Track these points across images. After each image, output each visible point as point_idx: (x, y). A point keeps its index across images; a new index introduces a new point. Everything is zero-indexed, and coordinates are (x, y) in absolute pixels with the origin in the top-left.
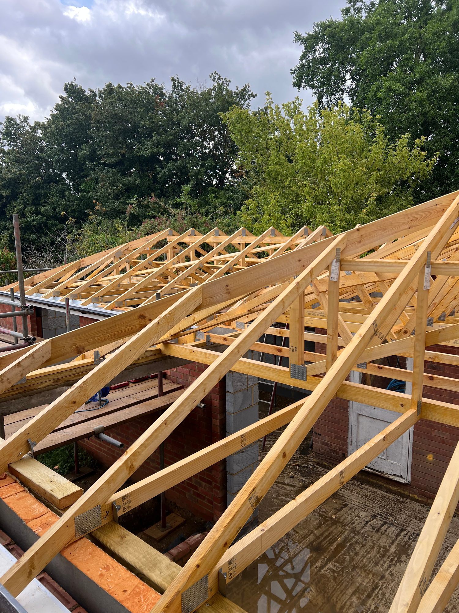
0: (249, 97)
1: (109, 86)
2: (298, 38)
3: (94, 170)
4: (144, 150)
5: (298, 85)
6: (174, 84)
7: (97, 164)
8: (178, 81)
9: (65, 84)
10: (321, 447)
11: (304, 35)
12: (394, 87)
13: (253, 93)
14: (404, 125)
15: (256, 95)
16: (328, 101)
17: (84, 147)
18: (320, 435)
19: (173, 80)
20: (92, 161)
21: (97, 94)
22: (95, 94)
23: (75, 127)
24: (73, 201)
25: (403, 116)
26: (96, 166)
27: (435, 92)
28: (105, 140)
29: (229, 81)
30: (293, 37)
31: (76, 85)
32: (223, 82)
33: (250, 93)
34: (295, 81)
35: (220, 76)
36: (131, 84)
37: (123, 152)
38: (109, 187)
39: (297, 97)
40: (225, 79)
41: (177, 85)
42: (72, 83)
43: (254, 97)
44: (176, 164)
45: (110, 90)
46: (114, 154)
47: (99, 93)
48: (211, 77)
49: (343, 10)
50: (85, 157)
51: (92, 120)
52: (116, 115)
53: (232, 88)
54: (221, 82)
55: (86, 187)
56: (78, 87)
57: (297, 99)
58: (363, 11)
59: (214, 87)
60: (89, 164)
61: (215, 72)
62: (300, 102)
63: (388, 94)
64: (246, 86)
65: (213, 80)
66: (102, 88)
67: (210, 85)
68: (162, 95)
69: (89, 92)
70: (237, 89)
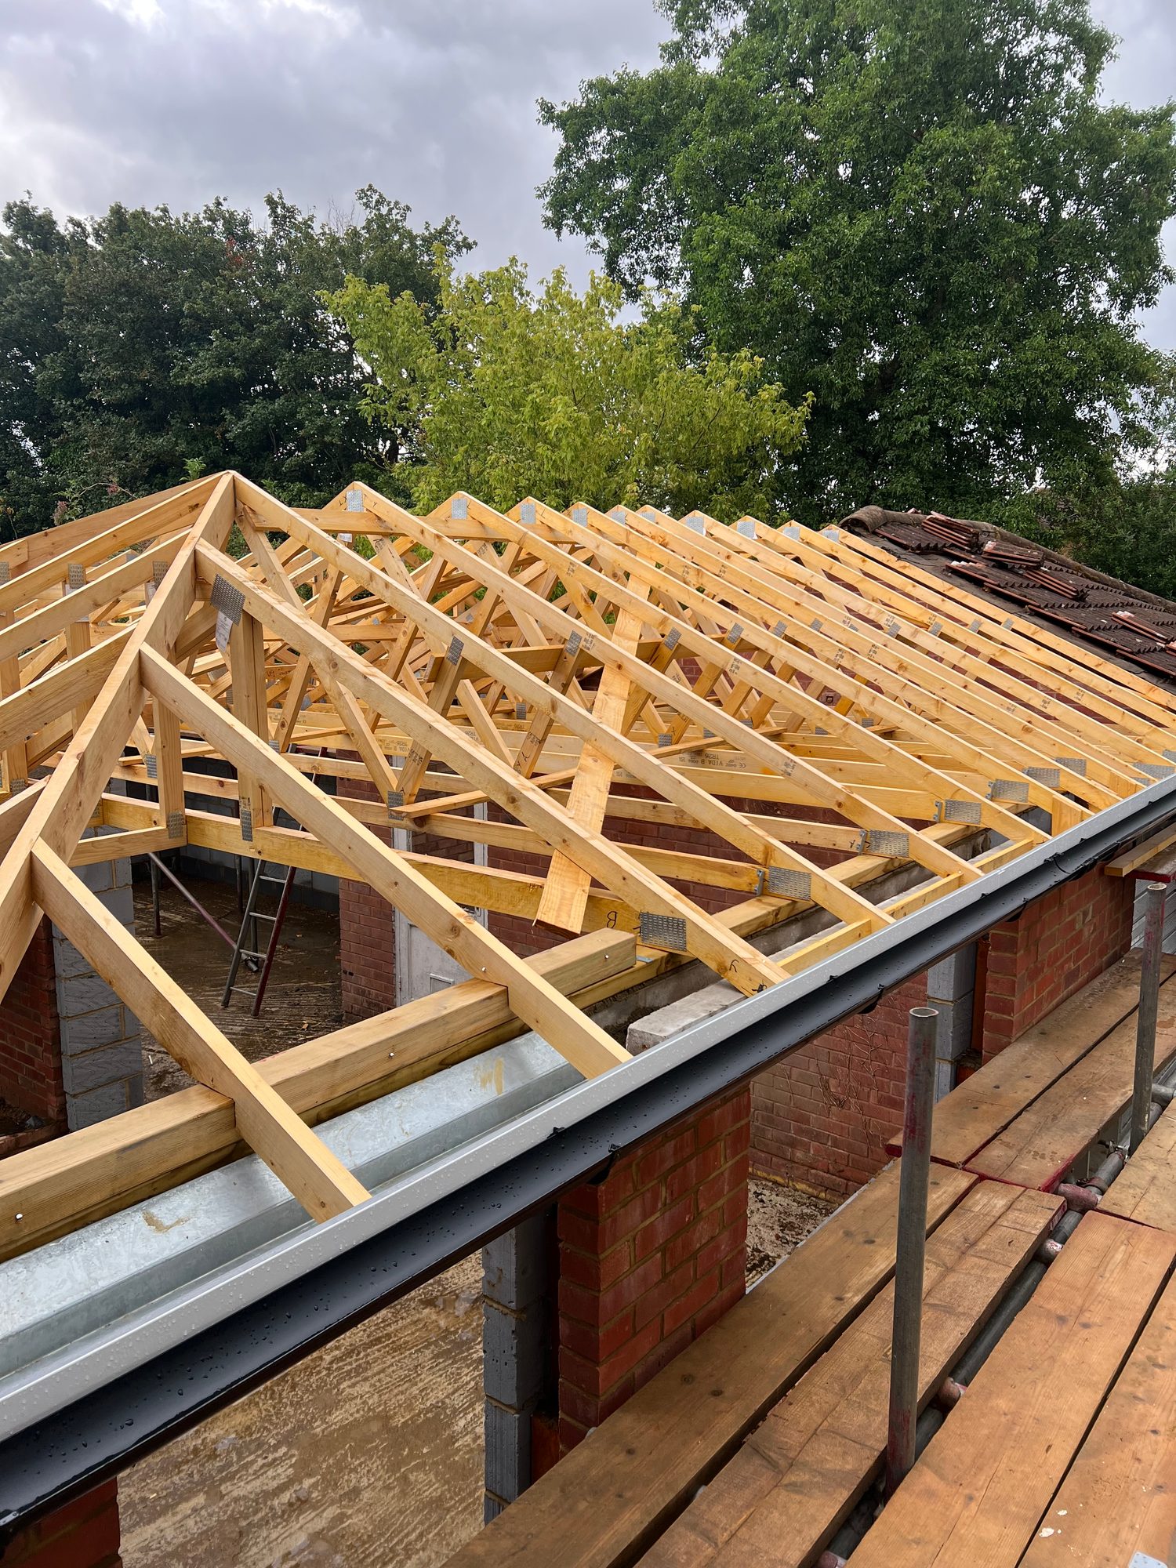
0: (459, 248)
1: (117, 211)
2: (548, 113)
3: (72, 417)
4: (195, 372)
5: (556, 224)
6: (273, 211)
7: (80, 404)
8: (284, 207)
9: (9, 204)
10: (355, 999)
11: (560, 108)
12: (735, 241)
13: (465, 239)
14: (763, 327)
15: (475, 243)
16: (632, 265)
17: (48, 360)
18: (351, 974)
19: (270, 201)
20: (69, 395)
21: (89, 229)
22: (84, 230)
23: (26, 311)
24: (28, 495)
25: (762, 307)
26: (79, 408)
27: (834, 253)
28: (100, 345)
29: (408, 209)
30: (536, 112)
31: (35, 208)
32: (390, 210)
33: (459, 238)
34: (550, 214)
35: (380, 196)
36: (165, 210)
37: (145, 375)
38: (109, 459)
39: (514, 258)
40: (397, 203)
41: (282, 214)
42: (22, 202)
43: (469, 247)
44: (271, 407)
45: (120, 223)
46: (122, 379)
47: (94, 229)
48: (360, 198)
49: (664, 49)
50: (53, 387)
51: (65, 295)
52: (124, 284)
53: (415, 225)
54: (384, 210)
55: (62, 458)
56: (40, 212)
57: (514, 261)
58: (713, 53)
59: (369, 222)
60: (61, 404)
61: (370, 186)
62: (519, 268)
63: (724, 254)
64: (448, 222)
65: (367, 205)
66: (102, 215)
67: (360, 217)
68: (248, 237)
69: (70, 226)
70: (427, 228)
